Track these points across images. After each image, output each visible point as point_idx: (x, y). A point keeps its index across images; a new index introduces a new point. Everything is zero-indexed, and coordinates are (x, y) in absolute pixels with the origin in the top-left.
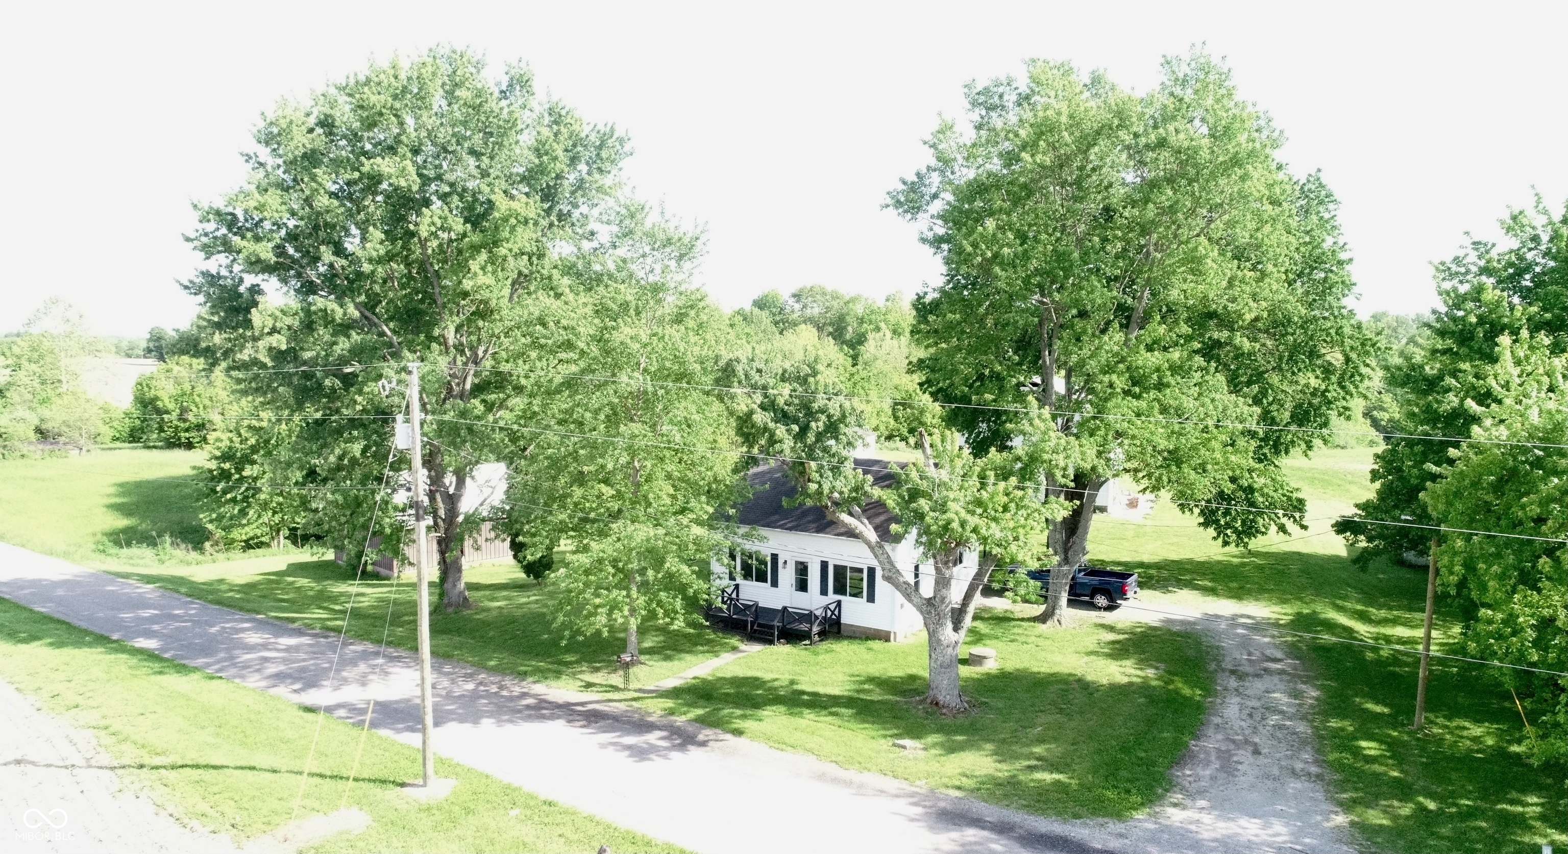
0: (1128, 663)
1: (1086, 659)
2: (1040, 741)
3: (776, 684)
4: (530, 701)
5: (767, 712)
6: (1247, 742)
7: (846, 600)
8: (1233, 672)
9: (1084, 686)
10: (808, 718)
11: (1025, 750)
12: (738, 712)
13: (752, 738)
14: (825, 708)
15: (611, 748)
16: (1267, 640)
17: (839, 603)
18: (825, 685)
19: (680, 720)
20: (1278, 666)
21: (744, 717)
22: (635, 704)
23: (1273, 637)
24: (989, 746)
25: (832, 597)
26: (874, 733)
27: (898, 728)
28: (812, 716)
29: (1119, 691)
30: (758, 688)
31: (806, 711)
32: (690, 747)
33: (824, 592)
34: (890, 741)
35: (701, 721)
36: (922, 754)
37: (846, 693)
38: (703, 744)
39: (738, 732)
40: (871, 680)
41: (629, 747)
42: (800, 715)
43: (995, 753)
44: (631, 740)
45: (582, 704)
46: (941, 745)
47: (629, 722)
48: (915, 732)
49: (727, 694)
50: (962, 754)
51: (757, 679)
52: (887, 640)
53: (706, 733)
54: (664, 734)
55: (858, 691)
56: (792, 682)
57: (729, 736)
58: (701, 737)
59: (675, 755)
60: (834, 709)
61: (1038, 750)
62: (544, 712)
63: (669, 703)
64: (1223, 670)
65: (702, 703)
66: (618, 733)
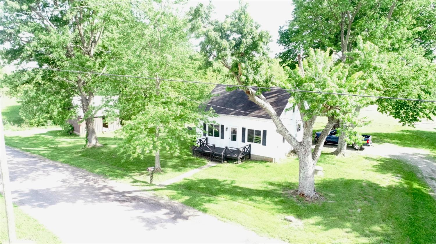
3: (225, 183)
4: (106, 190)
5: (220, 198)
7: (253, 145)
10: (240, 202)
12: (206, 198)
13: (211, 214)
14: (248, 196)
15: (138, 220)
17: (250, 146)
19: (176, 203)
21: (209, 201)
22: (156, 193)
25: (247, 143)
26: (273, 211)
27: (285, 208)
28: (242, 201)
30: (216, 185)
31: (239, 198)
32: (179, 220)
33: (243, 141)
34: (283, 217)
35: (187, 203)
37: (256, 188)
38: (186, 218)
39: (205, 211)
42: (236, 200)
45: (129, 192)
47: (151, 204)
49: (201, 189)
51: (216, 180)
52: (271, 162)
53: (188, 211)
54: (167, 211)
56: (232, 182)
57: (200, 213)
58: (185, 214)
60: (251, 197)
62: (111, 197)
63: (174, 193)
65: (186, 191)
66: (143, 210)
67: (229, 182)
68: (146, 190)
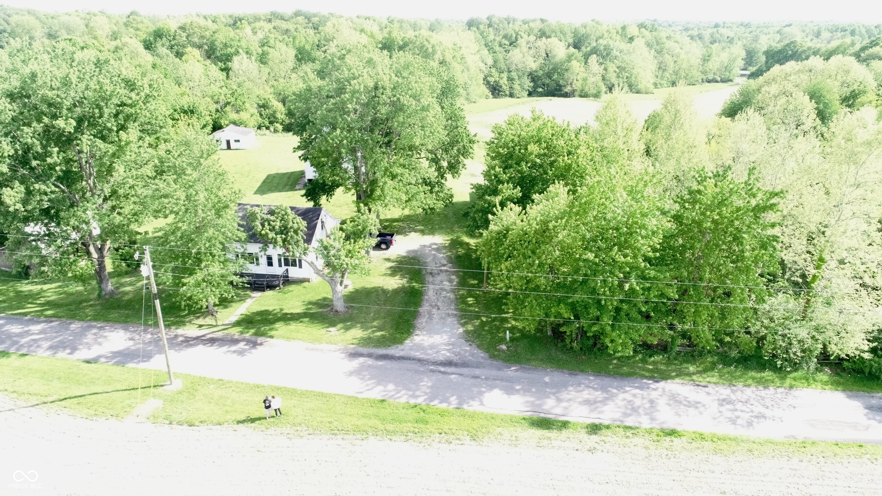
0: (397, 277)
1: (382, 278)
2: (374, 320)
3: (275, 311)
4: (181, 339)
5: (278, 325)
6: (436, 305)
7: (290, 268)
8: (431, 274)
9: (384, 291)
10: (293, 326)
11: (370, 325)
12: (267, 328)
13: (277, 338)
14: (297, 320)
15: (229, 353)
16: (442, 255)
17: (287, 270)
18: (293, 308)
19: (247, 336)
20: (445, 268)
21: (271, 330)
22: (226, 332)
23: (444, 254)
24: (359, 325)
25: (284, 268)
26: (318, 327)
27: (326, 323)
28: (294, 324)
29: (396, 292)
30: (269, 315)
31: (292, 322)
32: (257, 347)
33: (280, 265)
34: (325, 330)
35: (256, 334)
36: (337, 333)
37: (302, 311)
38: (261, 344)
39: (272, 337)
40: (310, 303)
41: (234, 352)
42: (290, 324)
43: (362, 328)
44: (234, 348)
45: (204, 336)
46: (343, 328)
47: (228, 341)
48: (333, 324)
49: (259, 320)
50: (351, 331)
51: (266, 311)
52: (309, 281)
53: (260, 340)
54: (245, 343)
55: (306, 309)
56: (281, 310)
57: (268, 339)
58: (259, 342)
59: (253, 351)
60: (301, 320)
61: (375, 324)
62: (191, 342)
63: (239, 329)
64: (428, 273)
65: (250, 326)
66: (227, 347)
67: (279, 310)
68: (216, 332)
